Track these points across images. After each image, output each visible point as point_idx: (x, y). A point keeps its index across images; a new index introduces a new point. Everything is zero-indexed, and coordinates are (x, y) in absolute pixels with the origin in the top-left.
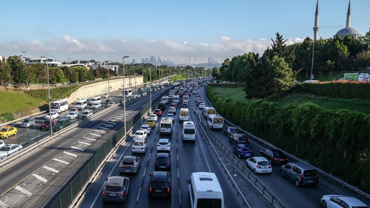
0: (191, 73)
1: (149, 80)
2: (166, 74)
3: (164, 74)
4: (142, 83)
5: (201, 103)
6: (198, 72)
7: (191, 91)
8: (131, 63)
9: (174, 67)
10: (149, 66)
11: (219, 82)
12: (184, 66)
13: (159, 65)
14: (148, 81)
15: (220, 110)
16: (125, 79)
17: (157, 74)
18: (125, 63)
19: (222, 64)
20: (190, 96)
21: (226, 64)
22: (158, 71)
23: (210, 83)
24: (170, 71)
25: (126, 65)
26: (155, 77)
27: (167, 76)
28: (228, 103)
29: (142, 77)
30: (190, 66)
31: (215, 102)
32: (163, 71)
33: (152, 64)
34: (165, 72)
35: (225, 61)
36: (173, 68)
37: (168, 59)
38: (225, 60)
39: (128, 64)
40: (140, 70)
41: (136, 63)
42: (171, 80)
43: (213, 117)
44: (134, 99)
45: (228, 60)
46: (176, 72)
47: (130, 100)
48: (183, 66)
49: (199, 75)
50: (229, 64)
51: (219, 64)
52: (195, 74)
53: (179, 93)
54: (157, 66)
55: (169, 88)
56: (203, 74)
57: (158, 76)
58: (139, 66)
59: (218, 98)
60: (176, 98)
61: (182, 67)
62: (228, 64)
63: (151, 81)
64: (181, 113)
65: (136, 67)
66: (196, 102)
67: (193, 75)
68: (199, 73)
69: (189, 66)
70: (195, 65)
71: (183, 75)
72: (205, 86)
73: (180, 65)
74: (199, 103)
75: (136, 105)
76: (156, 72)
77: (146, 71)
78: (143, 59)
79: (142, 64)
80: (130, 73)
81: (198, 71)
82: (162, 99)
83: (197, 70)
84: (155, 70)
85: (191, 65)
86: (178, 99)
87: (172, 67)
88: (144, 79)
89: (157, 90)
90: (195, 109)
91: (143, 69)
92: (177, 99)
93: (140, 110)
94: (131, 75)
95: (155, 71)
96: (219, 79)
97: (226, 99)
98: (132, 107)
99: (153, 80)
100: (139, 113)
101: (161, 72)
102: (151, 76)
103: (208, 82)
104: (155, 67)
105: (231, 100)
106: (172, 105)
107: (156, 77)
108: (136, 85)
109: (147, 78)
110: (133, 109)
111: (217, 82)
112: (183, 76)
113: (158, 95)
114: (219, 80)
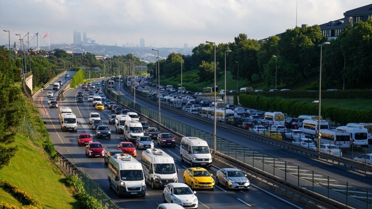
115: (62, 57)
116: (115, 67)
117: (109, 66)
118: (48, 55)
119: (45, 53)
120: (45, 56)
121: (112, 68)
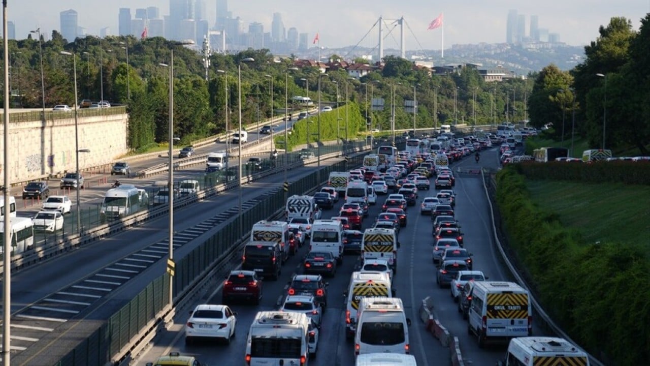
0: (407, 98)
1: (161, 137)
2: (261, 105)
3: (251, 101)
4: (119, 153)
5: (462, 267)
6: (449, 96)
7: (411, 203)
8: (55, 32)
9: (309, 63)
10: (164, 51)
11: (564, 153)
12: (370, 58)
13: (224, 48)
14: (158, 141)
15: (576, 312)
16: (11, 126)
17: (213, 102)
18: (13, 31)
19: (587, 49)
20: (402, 224)
21: (611, 47)
22: (214, 86)
23: (519, 158)
24: (288, 84)
25: (21, 44)
26: (199, 120)
27: (268, 116)
28: (620, 277)
29: (119, 117)
30: (403, 57)
31: (544, 267)
32: (248, 84)
33: (179, 44)
34: (258, 92)
35: (602, 30)
36: (306, 66)
37: (277, 18)
38: (605, 27)
39: (35, 37)
40: (105, 73)
41: (83, 34)
42: (296, 138)
43: (531, 352)
44: (69, 248)
45: (618, 25)
46: (319, 93)
47: (41, 254)
48: (364, 57)
49: (455, 109)
50: (626, 49)
51: (567, 51)
52: (432, 106)
53: (343, 209)
54: (208, 53)
55: (280, 185)
56: (475, 105)
57: (217, 114)
58: (103, 52)
59: (563, 247)
60: (326, 233)
61: (359, 65)
62: (618, 50)
63: (176, 143)
64: (354, 295)
65: (85, 59)
66: (437, 262)
67: (419, 111)
68: (454, 102)
69: (400, 62)
70: (434, 55)
71: (363, 113)
72: (487, 176)
73: (344, 49)
74: (453, 271)
75: (82, 283)
76: (205, 89)
77: (145, 82)
78: (125, 13)
79: (122, 38)
80: (47, 89)
81: (449, 87)
82: (255, 236)
83: (443, 83)
84: (199, 78)
85: (409, 53)
86: (336, 240)
87: (300, 64)
88: (130, 130)
89: (212, 195)
90: (431, 309)
91: (124, 73)
92: (329, 240)
93: (106, 317)
94: (47, 106)
95: (196, 84)
96: (570, 137)
97: (610, 247)
98: (56, 296)
99: (187, 137)
100: (100, 332)
101: (233, 89)
102: (177, 112)
103: (507, 153)
104: (200, 63)
105: (639, 255)
106: (300, 282)
107: (206, 119)
108: (81, 166)
109: (149, 126)
110: (61, 306)
111: (552, 154)
112: (361, 118)
113: (219, 228)
114: (565, 139)
115: (401, 75)
116: (516, 100)
117: (504, 98)
118: (367, 71)
119: (361, 68)
120: (361, 73)
121: (511, 103)
